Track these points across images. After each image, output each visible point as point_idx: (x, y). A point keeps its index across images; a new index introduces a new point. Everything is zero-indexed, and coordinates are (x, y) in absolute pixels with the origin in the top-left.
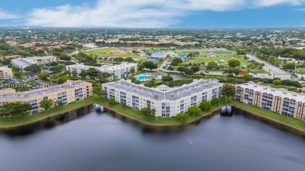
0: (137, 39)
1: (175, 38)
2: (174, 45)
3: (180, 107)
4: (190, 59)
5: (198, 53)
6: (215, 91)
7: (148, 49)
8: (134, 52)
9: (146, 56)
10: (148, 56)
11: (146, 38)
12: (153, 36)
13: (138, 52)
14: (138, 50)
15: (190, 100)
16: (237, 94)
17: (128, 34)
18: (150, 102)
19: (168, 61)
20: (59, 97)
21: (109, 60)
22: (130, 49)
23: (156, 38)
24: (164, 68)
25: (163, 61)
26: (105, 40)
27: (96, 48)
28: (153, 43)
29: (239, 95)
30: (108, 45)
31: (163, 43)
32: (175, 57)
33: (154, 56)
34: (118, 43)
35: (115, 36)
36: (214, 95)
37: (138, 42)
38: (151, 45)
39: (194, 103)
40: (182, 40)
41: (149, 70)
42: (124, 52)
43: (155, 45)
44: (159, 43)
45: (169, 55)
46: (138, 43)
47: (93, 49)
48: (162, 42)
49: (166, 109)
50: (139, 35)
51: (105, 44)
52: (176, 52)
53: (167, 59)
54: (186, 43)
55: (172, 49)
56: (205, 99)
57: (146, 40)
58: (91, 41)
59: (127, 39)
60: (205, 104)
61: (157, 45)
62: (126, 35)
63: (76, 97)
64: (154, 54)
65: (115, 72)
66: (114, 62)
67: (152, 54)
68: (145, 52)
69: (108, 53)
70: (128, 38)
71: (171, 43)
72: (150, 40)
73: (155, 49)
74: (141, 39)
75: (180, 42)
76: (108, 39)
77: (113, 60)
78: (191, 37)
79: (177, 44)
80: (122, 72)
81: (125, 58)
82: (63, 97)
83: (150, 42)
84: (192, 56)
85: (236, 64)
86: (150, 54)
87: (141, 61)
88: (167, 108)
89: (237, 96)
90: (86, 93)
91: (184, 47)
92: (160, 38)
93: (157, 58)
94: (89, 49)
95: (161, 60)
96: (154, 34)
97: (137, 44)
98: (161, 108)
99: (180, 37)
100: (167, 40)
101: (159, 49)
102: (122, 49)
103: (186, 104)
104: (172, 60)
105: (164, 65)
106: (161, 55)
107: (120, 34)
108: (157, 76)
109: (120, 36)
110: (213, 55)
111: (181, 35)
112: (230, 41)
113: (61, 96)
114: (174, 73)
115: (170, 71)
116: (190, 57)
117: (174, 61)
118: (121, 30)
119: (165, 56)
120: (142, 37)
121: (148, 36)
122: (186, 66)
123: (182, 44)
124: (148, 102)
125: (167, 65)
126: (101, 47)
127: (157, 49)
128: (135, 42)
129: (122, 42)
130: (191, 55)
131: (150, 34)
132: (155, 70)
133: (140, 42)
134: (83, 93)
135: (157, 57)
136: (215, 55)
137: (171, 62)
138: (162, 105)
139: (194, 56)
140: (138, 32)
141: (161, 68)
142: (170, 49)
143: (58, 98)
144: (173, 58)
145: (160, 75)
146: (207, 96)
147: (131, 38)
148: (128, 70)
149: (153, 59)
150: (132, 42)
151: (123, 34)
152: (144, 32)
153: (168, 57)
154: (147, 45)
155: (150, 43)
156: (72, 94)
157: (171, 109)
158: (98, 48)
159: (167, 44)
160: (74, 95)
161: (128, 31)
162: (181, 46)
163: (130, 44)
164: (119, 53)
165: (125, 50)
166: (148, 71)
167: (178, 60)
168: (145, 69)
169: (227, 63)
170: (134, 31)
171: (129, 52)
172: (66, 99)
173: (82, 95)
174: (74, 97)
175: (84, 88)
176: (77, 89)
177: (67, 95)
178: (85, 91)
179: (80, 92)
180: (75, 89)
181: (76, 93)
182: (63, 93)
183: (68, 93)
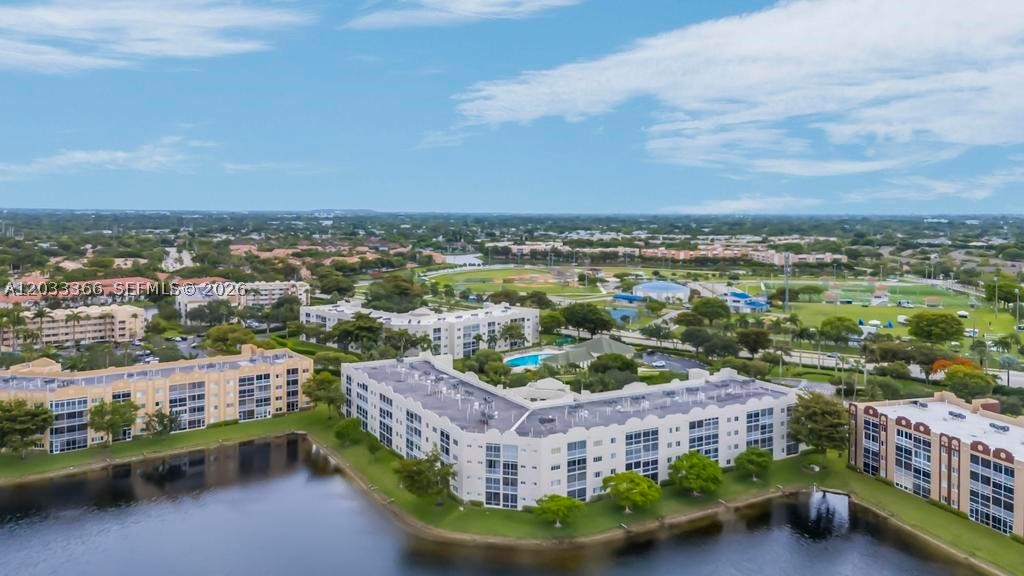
0: (629, 243)
3: (565, 468)
5: (817, 290)
6: (763, 421)
8: (581, 279)
15: (621, 446)
16: (865, 443)
18: (448, 437)
20: (173, 397)
28: (670, 253)
29: (873, 446)
30: (518, 258)
33: (639, 294)
36: (757, 435)
37: (621, 250)
38: (659, 262)
39: (642, 460)
42: (551, 280)
43: (678, 261)
44: (693, 254)
46: (620, 254)
48: (704, 253)
49: (502, 470)
51: (511, 257)
54: (793, 259)
56: (704, 448)
57: (654, 246)
61: (683, 261)
63: (241, 402)
64: (641, 286)
65: (442, 334)
69: (498, 281)
72: (667, 247)
73: (664, 272)
75: (771, 252)
80: (470, 335)
82: (193, 398)
83: (661, 251)
85: (944, 329)
86: (630, 287)
88: (506, 466)
89: (867, 450)
90: (282, 392)
93: (645, 299)
96: (705, 230)
97: (615, 255)
98: (483, 466)
103: (597, 459)
110: (879, 298)
113: (183, 396)
116: (779, 303)
124: (445, 437)
130: (781, 294)
133: (628, 250)
134: (273, 393)
136: (885, 300)
138: (487, 455)
143: (171, 402)
146: (720, 439)
148: (497, 327)
150: (597, 250)
153: (693, 298)
155: (659, 255)
156: (229, 393)
157: (521, 475)
160: (233, 396)
162: (772, 265)
164: (532, 281)
166: (574, 339)
168: (572, 332)
171: (570, 280)
172: (201, 409)
173: (267, 400)
174: (232, 405)
175: (277, 376)
176: (250, 375)
177: (206, 393)
178: (281, 387)
179: (260, 388)
180: (242, 376)
181: (244, 391)
182: (193, 385)
183: (212, 386)
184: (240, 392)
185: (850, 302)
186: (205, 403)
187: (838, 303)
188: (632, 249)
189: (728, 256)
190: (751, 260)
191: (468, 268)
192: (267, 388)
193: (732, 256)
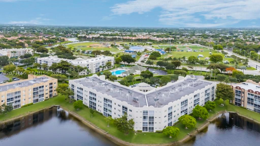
0: (117, 35)
1: (150, 34)
2: (151, 40)
3: (167, 116)
4: (168, 54)
5: (175, 48)
6: (208, 92)
7: (126, 43)
8: (112, 45)
9: (124, 49)
10: (125, 49)
11: (124, 34)
12: (131, 33)
13: (116, 46)
14: (116, 44)
15: (180, 106)
16: (236, 97)
17: (109, 31)
18: (126, 108)
19: (145, 54)
21: (87, 53)
22: (109, 43)
23: (133, 35)
24: (142, 62)
25: (141, 55)
26: (87, 35)
27: (77, 42)
28: (131, 38)
29: (238, 97)
30: (89, 39)
31: (141, 38)
32: (152, 51)
33: (132, 50)
34: (98, 38)
35: (97, 32)
37: (117, 37)
38: (129, 40)
39: (184, 109)
40: (158, 36)
41: (126, 63)
42: (103, 46)
43: (133, 40)
44: (137, 38)
45: (147, 49)
46: (117, 38)
47: (74, 43)
48: (139, 38)
49: (148, 119)
50: (119, 32)
51: (86, 39)
52: (153, 47)
53: (145, 53)
54: (162, 39)
55: (149, 44)
57: (124, 36)
58: (74, 36)
59: (107, 35)
60: (200, 111)
61: (134, 40)
62: (107, 31)
63: (34, 97)
64: (132, 48)
65: (90, 66)
66: (91, 55)
67: (130, 48)
68: (123, 46)
69: (87, 47)
70: (109, 34)
71: (147, 38)
72: (128, 36)
73: (132, 43)
74: (120, 35)
75: (155, 37)
76: (90, 35)
77: (90, 53)
78: (165, 34)
79: (153, 39)
80: (97, 66)
81: (102, 51)
82: (16, 97)
83: (128, 37)
84: (169, 51)
85: (219, 59)
86: (128, 48)
87: (118, 54)
88: (150, 118)
89: (236, 99)
90: (48, 92)
91: (160, 42)
92: (137, 34)
93: (135, 52)
94: (70, 43)
95: (139, 54)
96: (132, 31)
97: (116, 39)
98: (142, 118)
99: (155, 34)
100: (143, 36)
101: (136, 43)
102: (101, 43)
103: (175, 112)
104: (149, 53)
105: (142, 58)
106: (139, 49)
107: (102, 31)
108: (136, 70)
109: (101, 32)
110: (190, 49)
111: (156, 32)
112: (202, 38)
113: (12, 97)
114: (154, 67)
115: (149, 65)
116: (167, 52)
117: (152, 54)
118: (103, 28)
119: (143, 50)
120: (121, 33)
121: (126, 33)
122: (166, 60)
123: (158, 39)
124: (125, 108)
125: (145, 58)
126: (82, 41)
127: (135, 44)
128: (114, 37)
129: (102, 36)
130: (168, 49)
131: (128, 31)
132: (132, 64)
133: (119, 37)
134: (45, 92)
135: (135, 50)
136: (191, 50)
137: (149, 56)
138: (143, 115)
139: (171, 50)
140: (118, 30)
141: (139, 62)
142: (147, 44)
143: (8, 100)
144: (151, 52)
145: (139, 70)
146: (200, 99)
147: (111, 34)
148: (104, 63)
149: (131, 53)
150: (111, 37)
151: (105, 31)
152: (123, 30)
153: (146, 51)
154: (125, 40)
156: (29, 94)
158: (79, 42)
159: (144, 39)
160: (31, 95)
161: (109, 28)
162: (157, 41)
163: (109, 39)
164: (98, 46)
165: (104, 44)
166: (125, 65)
167: (157, 54)
168: (123, 63)
169: (208, 58)
170: (114, 29)
171: (108, 46)
172: (19, 101)
173: (43, 95)
174: (31, 98)
175: (46, 86)
176: (37, 87)
177: (21, 95)
178: (47, 90)
179: (40, 91)
180: (34, 87)
181: (35, 93)
182: (16, 93)
183: (23, 92)
184: (33, 93)
185: (183, 51)
186: (20, 98)
187: (180, 51)
188: (120, 37)
189: (145, 38)
190: (151, 39)
191: (76, 42)
192: (43, 90)
193: (146, 38)
